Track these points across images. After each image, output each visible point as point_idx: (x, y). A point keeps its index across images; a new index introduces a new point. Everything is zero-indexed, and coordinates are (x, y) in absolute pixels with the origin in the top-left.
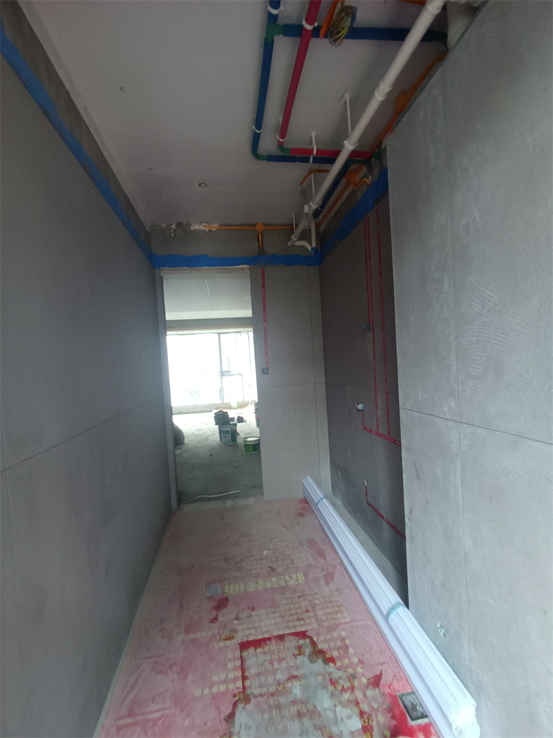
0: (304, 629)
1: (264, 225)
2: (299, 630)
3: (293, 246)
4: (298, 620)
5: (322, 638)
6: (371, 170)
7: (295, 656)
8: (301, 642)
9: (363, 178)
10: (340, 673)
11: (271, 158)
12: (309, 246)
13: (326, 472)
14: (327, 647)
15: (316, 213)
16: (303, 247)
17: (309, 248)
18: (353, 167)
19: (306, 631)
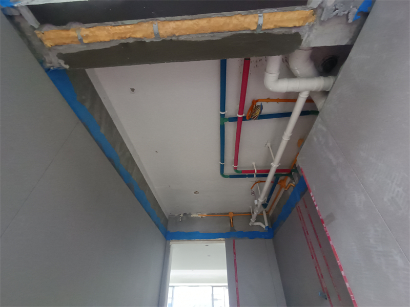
1: (234, 213)
3: (252, 226)
6: (293, 179)
9: (289, 183)
11: (232, 176)
12: (264, 225)
15: (264, 205)
16: (260, 226)
17: (264, 227)
18: (282, 178)
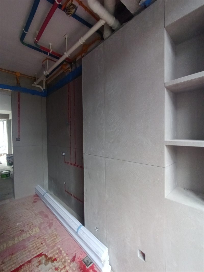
0: (41, 252)
1: (21, 74)
2: (38, 253)
4: (38, 249)
5: (50, 252)
7: (38, 266)
8: (40, 258)
9: (68, 68)
10: (59, 263)
11: (29, 46)
13: (46, 182)
14: (53, 255)
17: (42, 89)
19: (42, 252)
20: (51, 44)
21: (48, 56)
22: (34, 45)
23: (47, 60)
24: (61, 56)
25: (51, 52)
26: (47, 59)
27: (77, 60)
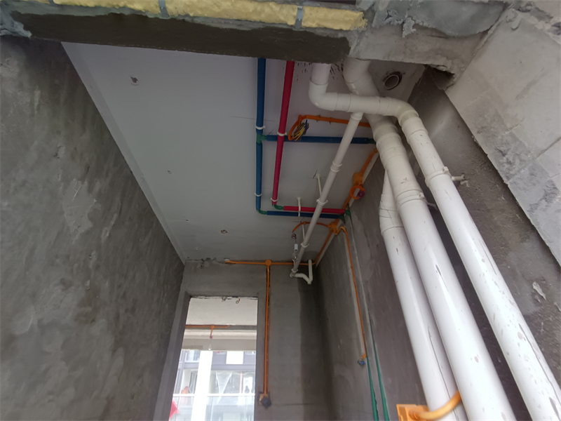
1: (272, 261)
3: (293, 277)
9: (340, 227)
11: (269, 213)
12: (308, 278)
16: (302, 279)
20: (299, 199)
21: (299, 219)
22: (272, 209)
23: (303, 225)
24: (314, 209)
25: (300, 208)
26: (301, 223)
27: (350, 205)
